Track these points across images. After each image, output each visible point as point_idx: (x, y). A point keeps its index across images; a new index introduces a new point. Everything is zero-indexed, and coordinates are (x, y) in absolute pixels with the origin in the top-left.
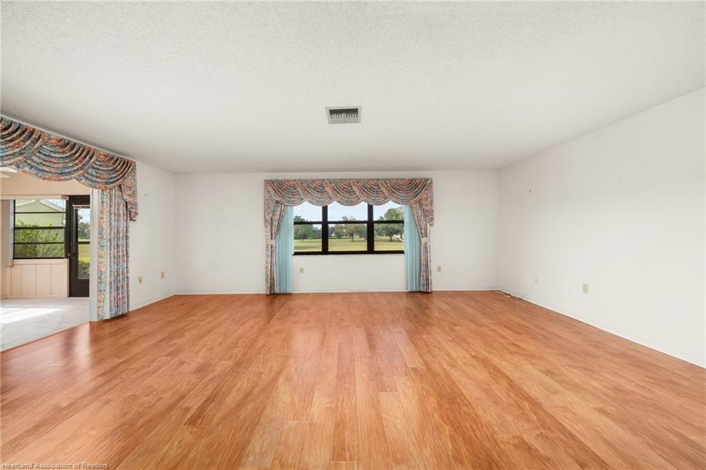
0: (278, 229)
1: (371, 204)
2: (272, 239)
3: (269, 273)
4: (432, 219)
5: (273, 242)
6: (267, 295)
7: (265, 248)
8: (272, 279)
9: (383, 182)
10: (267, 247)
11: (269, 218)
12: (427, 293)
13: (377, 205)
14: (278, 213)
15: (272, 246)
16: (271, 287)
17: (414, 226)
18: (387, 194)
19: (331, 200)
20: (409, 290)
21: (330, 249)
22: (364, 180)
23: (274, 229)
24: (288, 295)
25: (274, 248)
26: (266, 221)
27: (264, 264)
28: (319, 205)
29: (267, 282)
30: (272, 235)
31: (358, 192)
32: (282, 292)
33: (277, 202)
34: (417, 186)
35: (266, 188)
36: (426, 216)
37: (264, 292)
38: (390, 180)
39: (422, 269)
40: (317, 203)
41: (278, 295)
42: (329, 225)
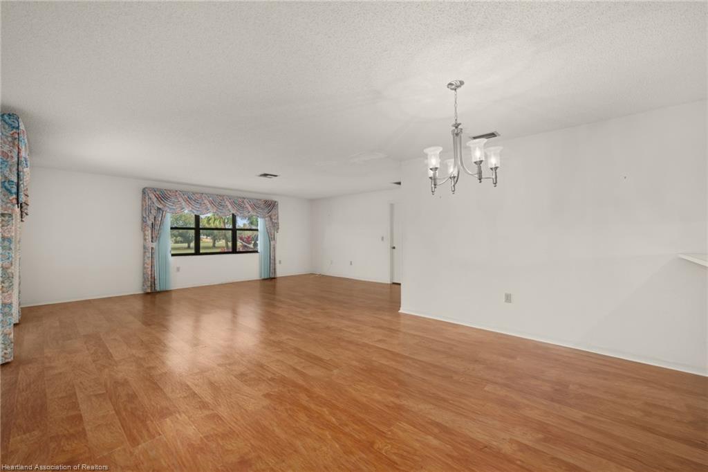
2: (152, 241)
4: (278, 228)
5: (154, 245)
11: (150, 223)
12: (274, 278)
14: (160, 219)
15: (152, 248)
16: (151, 286)
17: (266, 233)
18: (250, 209)
20: (263, 277)
23: (155, 233)
24: (166, 292)
25: (154, 250)
29: (148, 281)
30: (152, 238)
31: (230, 206)
32: (162, 290)
33: (159, 209)
34: (269, 205)
36: (274, 226)
38: (252, 199)
39: (271, 262)
41: (159, 292)
42: (201, 231)
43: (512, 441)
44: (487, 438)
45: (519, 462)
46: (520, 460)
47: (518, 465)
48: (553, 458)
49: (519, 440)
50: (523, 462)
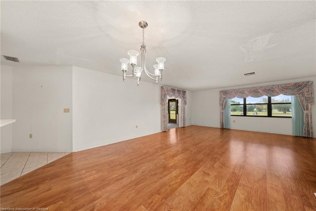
0: (225, 107)
1: (269, 96)
3: (221, 121)
4: (313, 101)
5: (223, 111)
6: (221, 128)
7: (220, 113)
8: (223, 123)
9: (276, 86)
10: (221, 113)
11: (221, 103)
13: (272, 96)
14: (225, 102)
15: (222, 112)
16: (222, 126)
18: (279, 91)
19: (247, 96)
21: (247, 115)
22: (265, 86)
23: (223, 107)
25: (223, 113)
26: (220, 104)
27: (219, 119)
28: (242, 98)
29: (221, 124)
30: (222, 109)
31: (261, 92)
32: (226, 128)
33: (224, 98)
34: (300, 86)
35: (220, 93)
37: (220, 127)
38: (281, 85)
40: (241, 97)
41: (225, 129)
42: (247, 105)
43: (100, 197)
44: (108, 189)
45: (92, 193)
46: (92, 194)
47: (91, 192)
48: (84, 206)
49: (99, 200)
50: (91, 194)
